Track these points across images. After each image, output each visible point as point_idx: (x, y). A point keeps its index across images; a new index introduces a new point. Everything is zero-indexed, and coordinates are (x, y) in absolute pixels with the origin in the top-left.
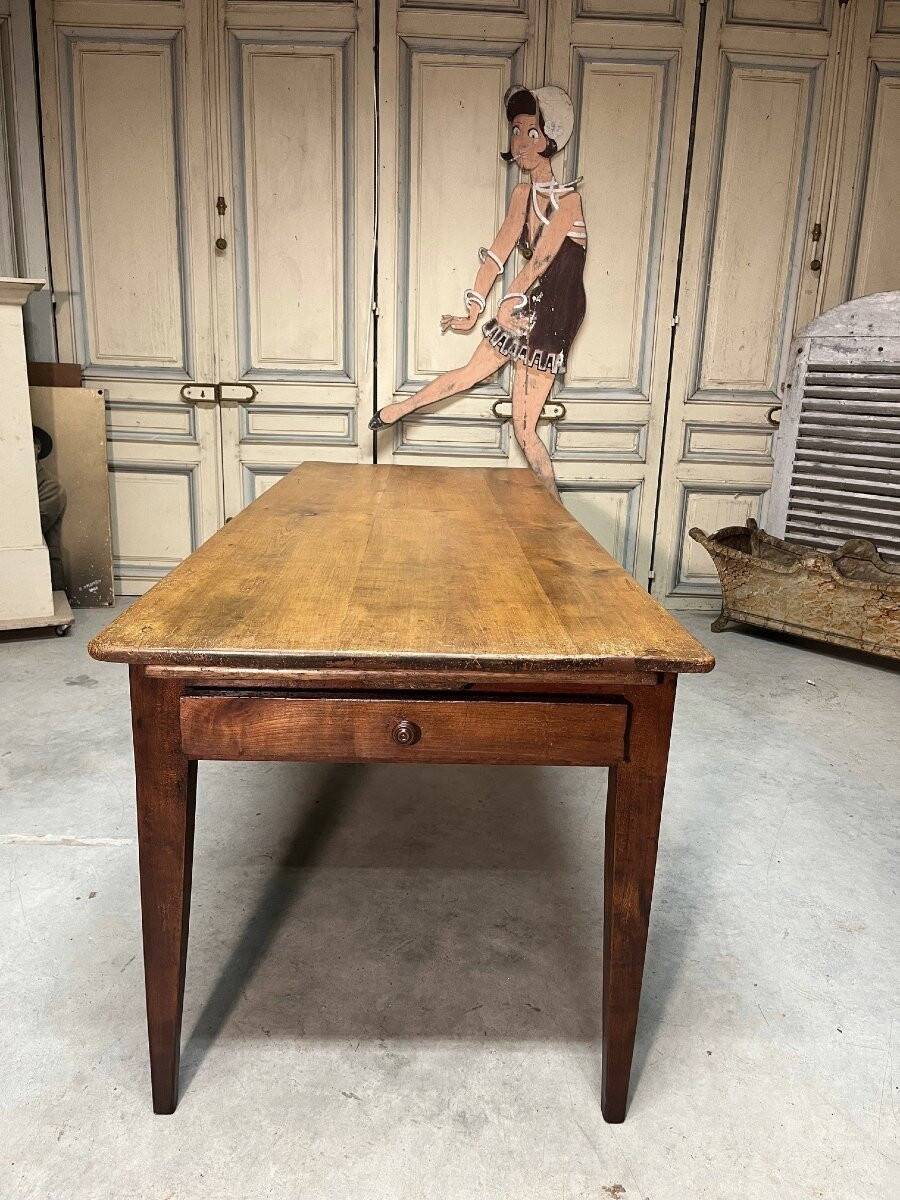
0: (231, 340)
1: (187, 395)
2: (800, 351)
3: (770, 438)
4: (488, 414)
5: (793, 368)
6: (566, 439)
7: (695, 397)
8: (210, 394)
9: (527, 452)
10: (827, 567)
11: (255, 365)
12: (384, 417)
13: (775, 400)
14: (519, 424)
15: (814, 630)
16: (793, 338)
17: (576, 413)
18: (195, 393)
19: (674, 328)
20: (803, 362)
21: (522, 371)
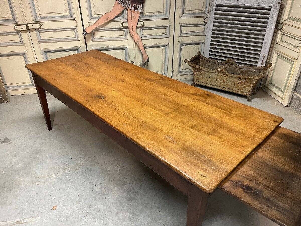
0: (28, 8)
1: (16, 29)
3: (204, 27)
4: (120, 26)
6: (145, 32)
7: (183, 16)
8: (24, 28)
9: (134, 38)
10: (224, 71)
12: (87, 31)
13: (206, 15)
14: (130, 29)
15: (220, 87)
17: (148, 24)
18: (19, 28)
20: (215, 3)
21: (130, 12)
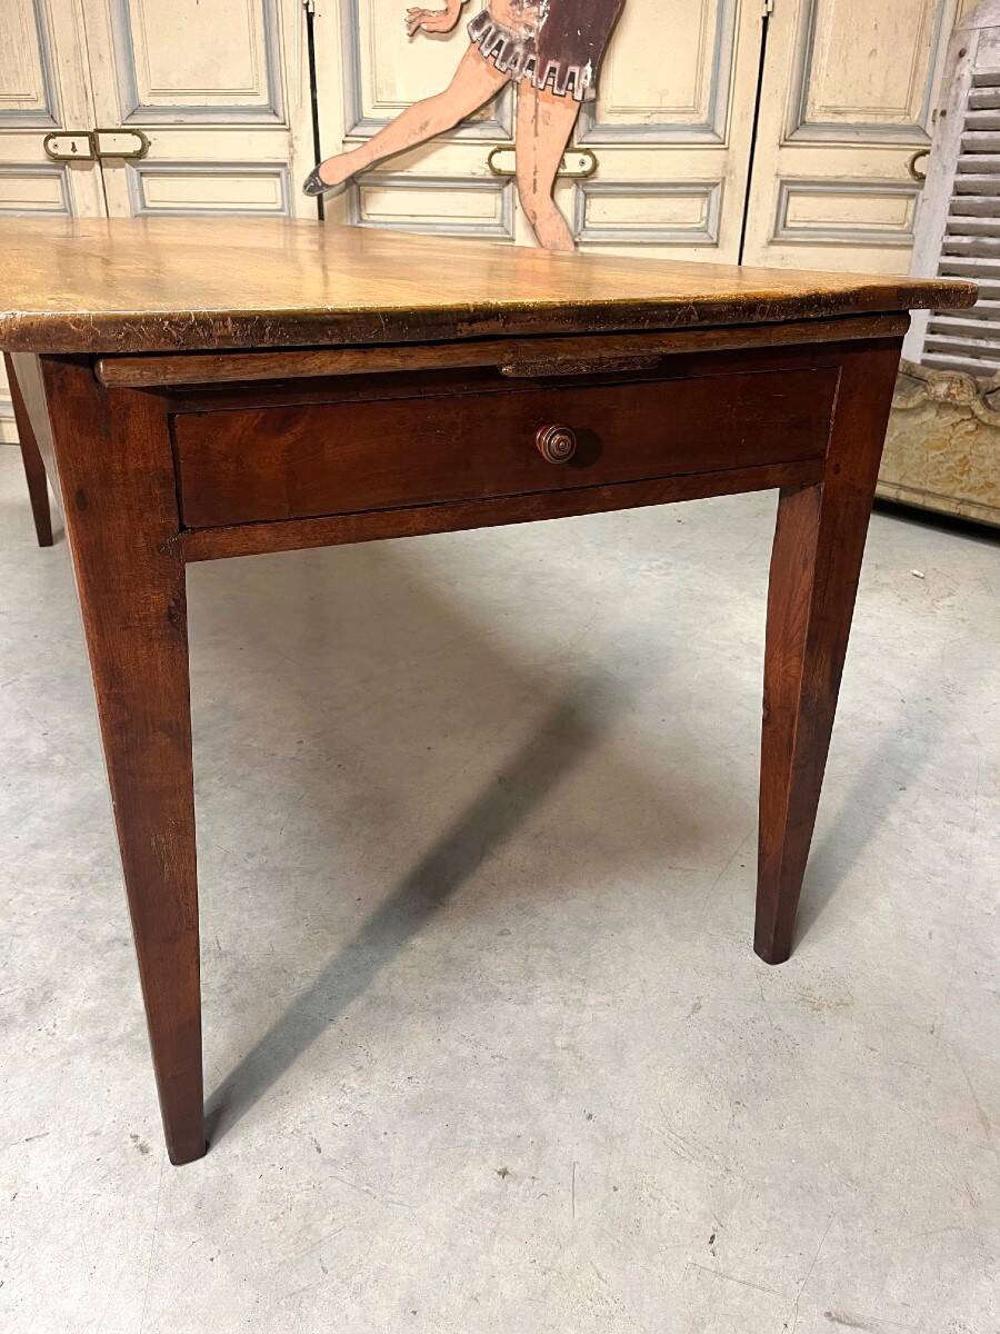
0: (106, 61)
1: (54, 151)
2: (962, 54)
3: (911, 201)
4: (482, 171)
5: (952, 81)
6: (600, 209)
7: (797, 136)
8: (83, 147)
9: (538, 228)
10: (965, 397)
11: (145, 100)
12: (324, 176)
13: (923, 140)
14: (525, 183)
15: (943, 497)
16: (953, 33)
17: (614, 166)
18: (63, 147)
19: (765, 20)
20: (967, 71)
21: (529, 98)
